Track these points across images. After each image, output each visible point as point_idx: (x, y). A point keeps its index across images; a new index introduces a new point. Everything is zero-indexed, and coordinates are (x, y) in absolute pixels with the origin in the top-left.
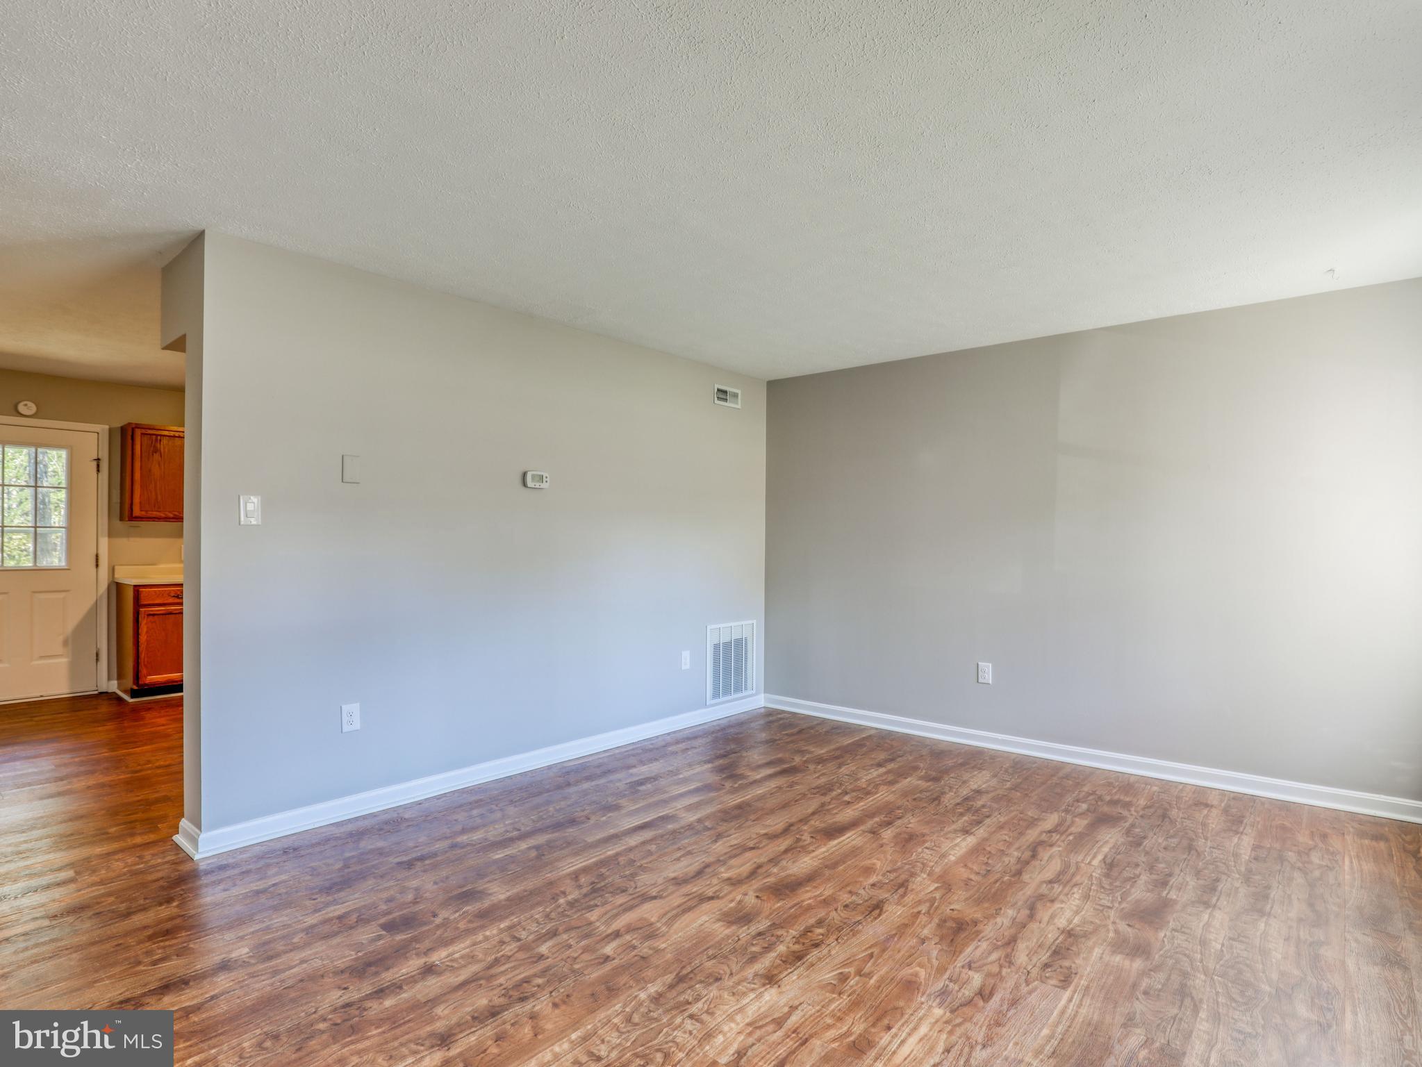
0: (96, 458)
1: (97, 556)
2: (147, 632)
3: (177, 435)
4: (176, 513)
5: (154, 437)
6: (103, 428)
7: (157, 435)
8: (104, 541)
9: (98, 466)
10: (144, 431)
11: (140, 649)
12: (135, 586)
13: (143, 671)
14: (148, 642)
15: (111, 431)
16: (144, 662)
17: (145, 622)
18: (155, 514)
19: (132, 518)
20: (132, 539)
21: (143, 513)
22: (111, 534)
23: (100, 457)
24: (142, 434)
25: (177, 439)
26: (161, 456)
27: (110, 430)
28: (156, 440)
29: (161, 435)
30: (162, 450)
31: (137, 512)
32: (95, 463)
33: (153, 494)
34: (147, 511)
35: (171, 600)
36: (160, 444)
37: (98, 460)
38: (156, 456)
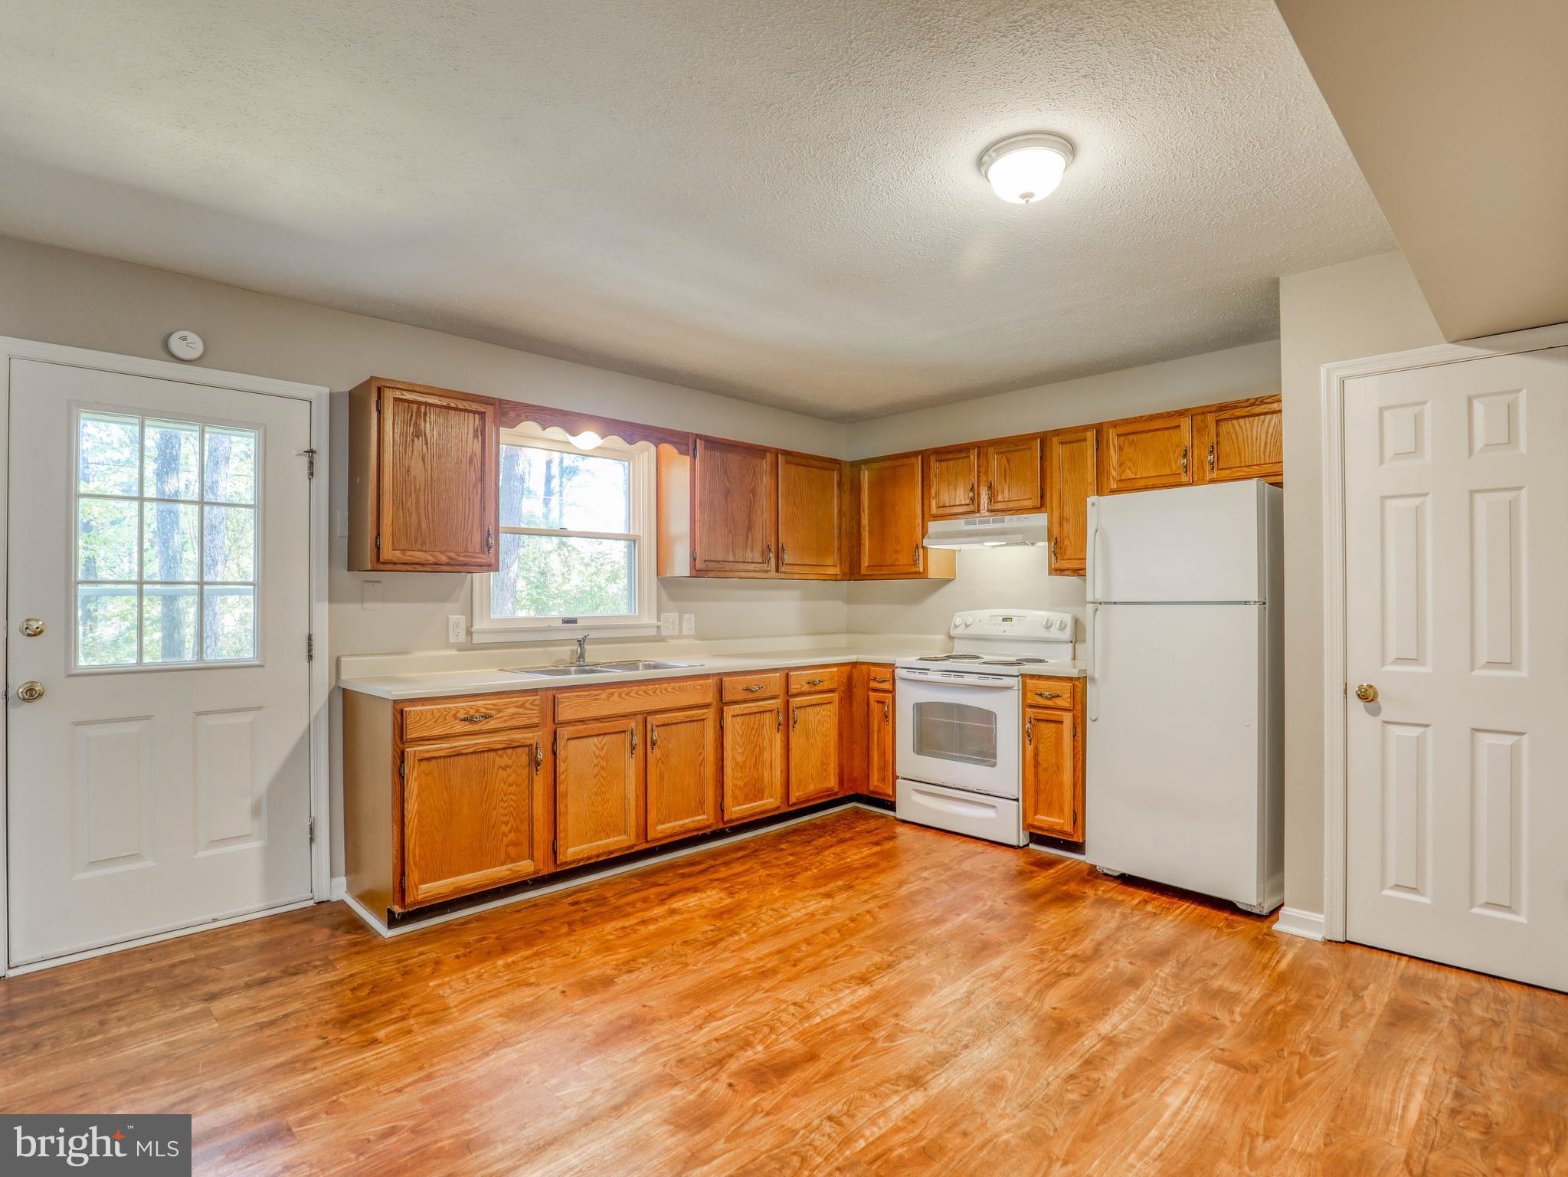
0: (308, 449)
1: (310, 638)
2: (419, 795)
3: (453, 405)
4: (452, 555)
5: (415, 406)
6: (319, 393)
7: (420, 403)
8: (322, 609)
9: (311, 464)
10: (398, 394)
11: (407, 832)
12: (395, 702)
13: (413, 875)
14: (420, 813)
15: (333, 397)
16: (414, 856)
17: (415, 774)
18: (419, 556)
19: (380, 564)
20: (368, 605)
21: (398, 554)
22: (334, 596)
23: (314, 447)
24: (396, 399)
25: (452, 413)
26: (427, 444)
27: (332, 395)
28: (418, 410)
29: (426, 404)
30: (429, 435)
31: (387, 553)
32: (305, 460)
33: (414, 516)
34: (403, 551)
35: (460, 728)
36: (425, 421)
37: (311, 452)
38: (419, 443)
